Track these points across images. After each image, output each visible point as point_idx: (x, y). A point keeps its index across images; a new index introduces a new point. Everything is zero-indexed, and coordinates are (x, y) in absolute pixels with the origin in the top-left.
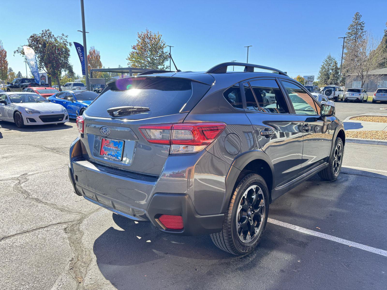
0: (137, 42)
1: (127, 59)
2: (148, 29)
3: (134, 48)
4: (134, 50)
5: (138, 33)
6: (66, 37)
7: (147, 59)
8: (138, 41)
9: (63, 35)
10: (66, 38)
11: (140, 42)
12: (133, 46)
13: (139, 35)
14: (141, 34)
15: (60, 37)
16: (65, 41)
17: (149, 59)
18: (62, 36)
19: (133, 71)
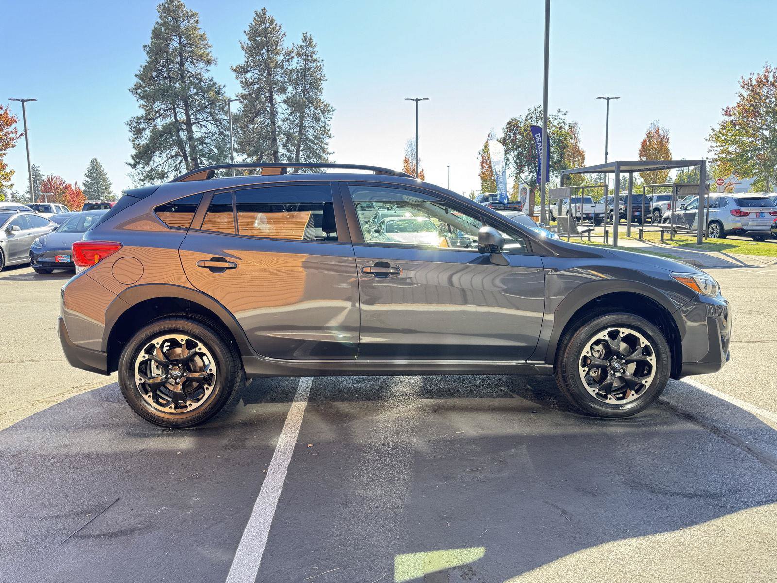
0: (738, 99)
1: (706, 140)
2: (768, 64)
3: (727, 113)
4: (727, 118)
5: (742, 77)
6: (565, 114)
7: (763, 133)
8: (740, 95)
9: (559, 112)
10: (563, 117)
11: (744, 97)
12: (726, 109)
13: (744, 81)
14: (750, 79)
15: (553, 116)
16: (561, 121)
17: (767, 133)
18: (556, 113)
19: (622, 168)
